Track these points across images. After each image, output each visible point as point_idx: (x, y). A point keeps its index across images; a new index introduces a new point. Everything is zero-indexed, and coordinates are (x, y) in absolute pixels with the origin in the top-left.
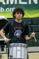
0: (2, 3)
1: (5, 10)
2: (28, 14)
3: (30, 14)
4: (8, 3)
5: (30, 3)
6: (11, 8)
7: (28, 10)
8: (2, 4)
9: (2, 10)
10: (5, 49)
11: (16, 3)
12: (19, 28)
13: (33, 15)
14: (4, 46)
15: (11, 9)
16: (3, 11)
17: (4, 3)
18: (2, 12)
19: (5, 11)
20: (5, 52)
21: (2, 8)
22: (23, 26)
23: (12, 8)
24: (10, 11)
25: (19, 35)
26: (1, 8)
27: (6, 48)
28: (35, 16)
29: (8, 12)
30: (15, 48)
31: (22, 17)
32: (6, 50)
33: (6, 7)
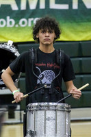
0: (9, 6)
1: (17, 23)
2: (72, 31)
3: (76, 32)
4: (23, 7)
5: (75, 6)
6: (32, 19)
7: (70, 24)
8: (11, 9)
9: (11, 22)
10: (17, 113)
11: (42, 6)
12: (48, 65)
13: (81, 34)
14: (16, 107)
15: (32, 22)
16: (12, 26)
17: (15, 8)
18: (9, 28)
19: (17, 26)
20: (17, 120)
21: (10, 18)
22: (58, 61)
23: (34, 18)
24: (30, 25)
25: (49, 82)
26: (8, 18)
27: (19, 112)
28: (88, 37)
29: (24, 27)
30: (40, 114)
31: (55, 39)
32: (19, 115)
33: (19, 15)
